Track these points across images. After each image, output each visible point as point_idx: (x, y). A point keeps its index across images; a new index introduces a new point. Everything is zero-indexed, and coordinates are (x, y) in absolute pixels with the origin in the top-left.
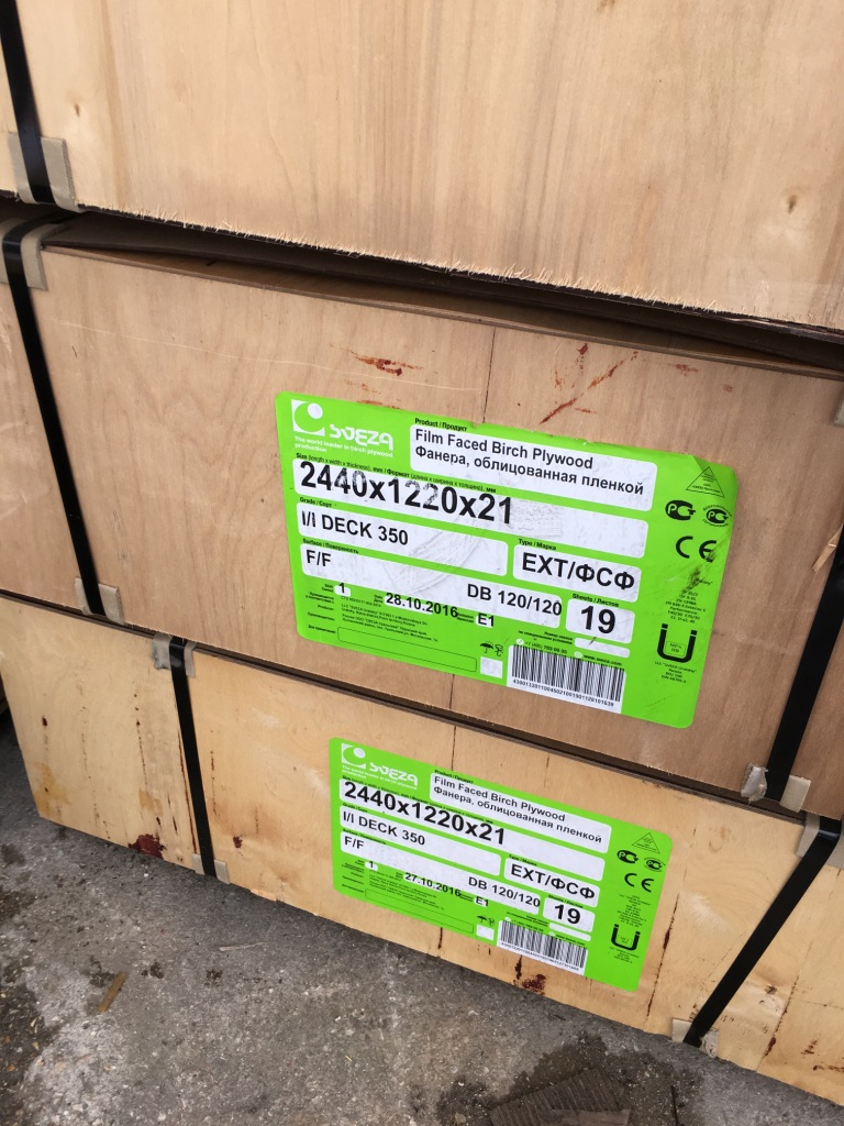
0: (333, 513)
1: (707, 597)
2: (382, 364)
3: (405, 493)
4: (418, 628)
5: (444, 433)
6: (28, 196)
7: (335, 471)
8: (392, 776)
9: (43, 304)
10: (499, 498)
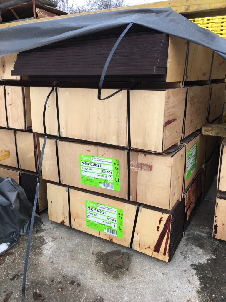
0: (85, 167)
1: (119, 174)
2: (89, 151)
3: (91, 164)
4: (93, 181)
5: (94, 157)
6: (58, 136)
7: (85, 162)
8: (93, 205)
9: (58, 146)
10: (99, 164)
